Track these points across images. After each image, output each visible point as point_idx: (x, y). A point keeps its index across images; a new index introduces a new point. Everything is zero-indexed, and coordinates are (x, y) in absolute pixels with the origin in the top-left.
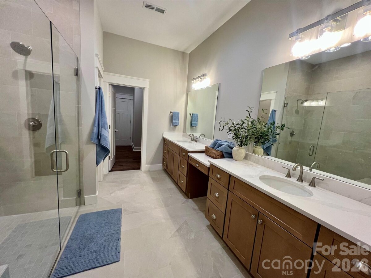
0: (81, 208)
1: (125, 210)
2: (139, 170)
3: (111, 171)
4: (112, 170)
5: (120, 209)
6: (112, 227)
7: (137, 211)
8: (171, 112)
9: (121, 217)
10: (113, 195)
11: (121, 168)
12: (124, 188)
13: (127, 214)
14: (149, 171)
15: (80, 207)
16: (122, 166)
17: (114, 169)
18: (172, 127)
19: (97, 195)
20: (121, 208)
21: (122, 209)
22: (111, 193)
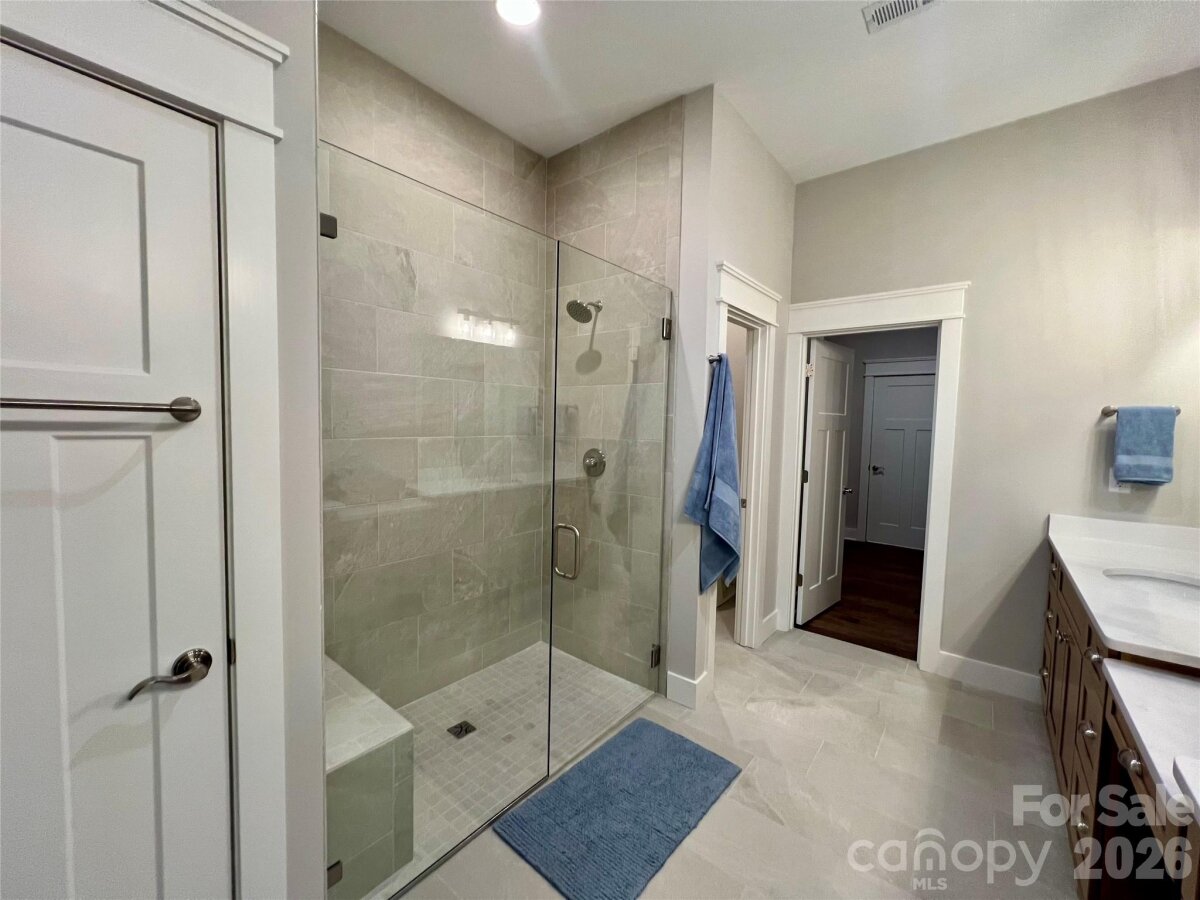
0: (656, 700)
1: (747, 784)
2: (908, 662)
3: (807, 626)
4: (813, 625)
5: (735, 767)
6: (671, 810)
7: (781, 817)
8: (1106, 413)
9: (718, 798)
10: (751, 707)
11: (846, 628)
12: (801, 704)
13: (743, 803)
14: (955, 685)
15: (653, 697)
16: (856, 621)
17: (818, 624)
18: (1114, 489)
19: (695, 682)
20: (740, 766)
21: (740, 771)
22: (753, 700)
